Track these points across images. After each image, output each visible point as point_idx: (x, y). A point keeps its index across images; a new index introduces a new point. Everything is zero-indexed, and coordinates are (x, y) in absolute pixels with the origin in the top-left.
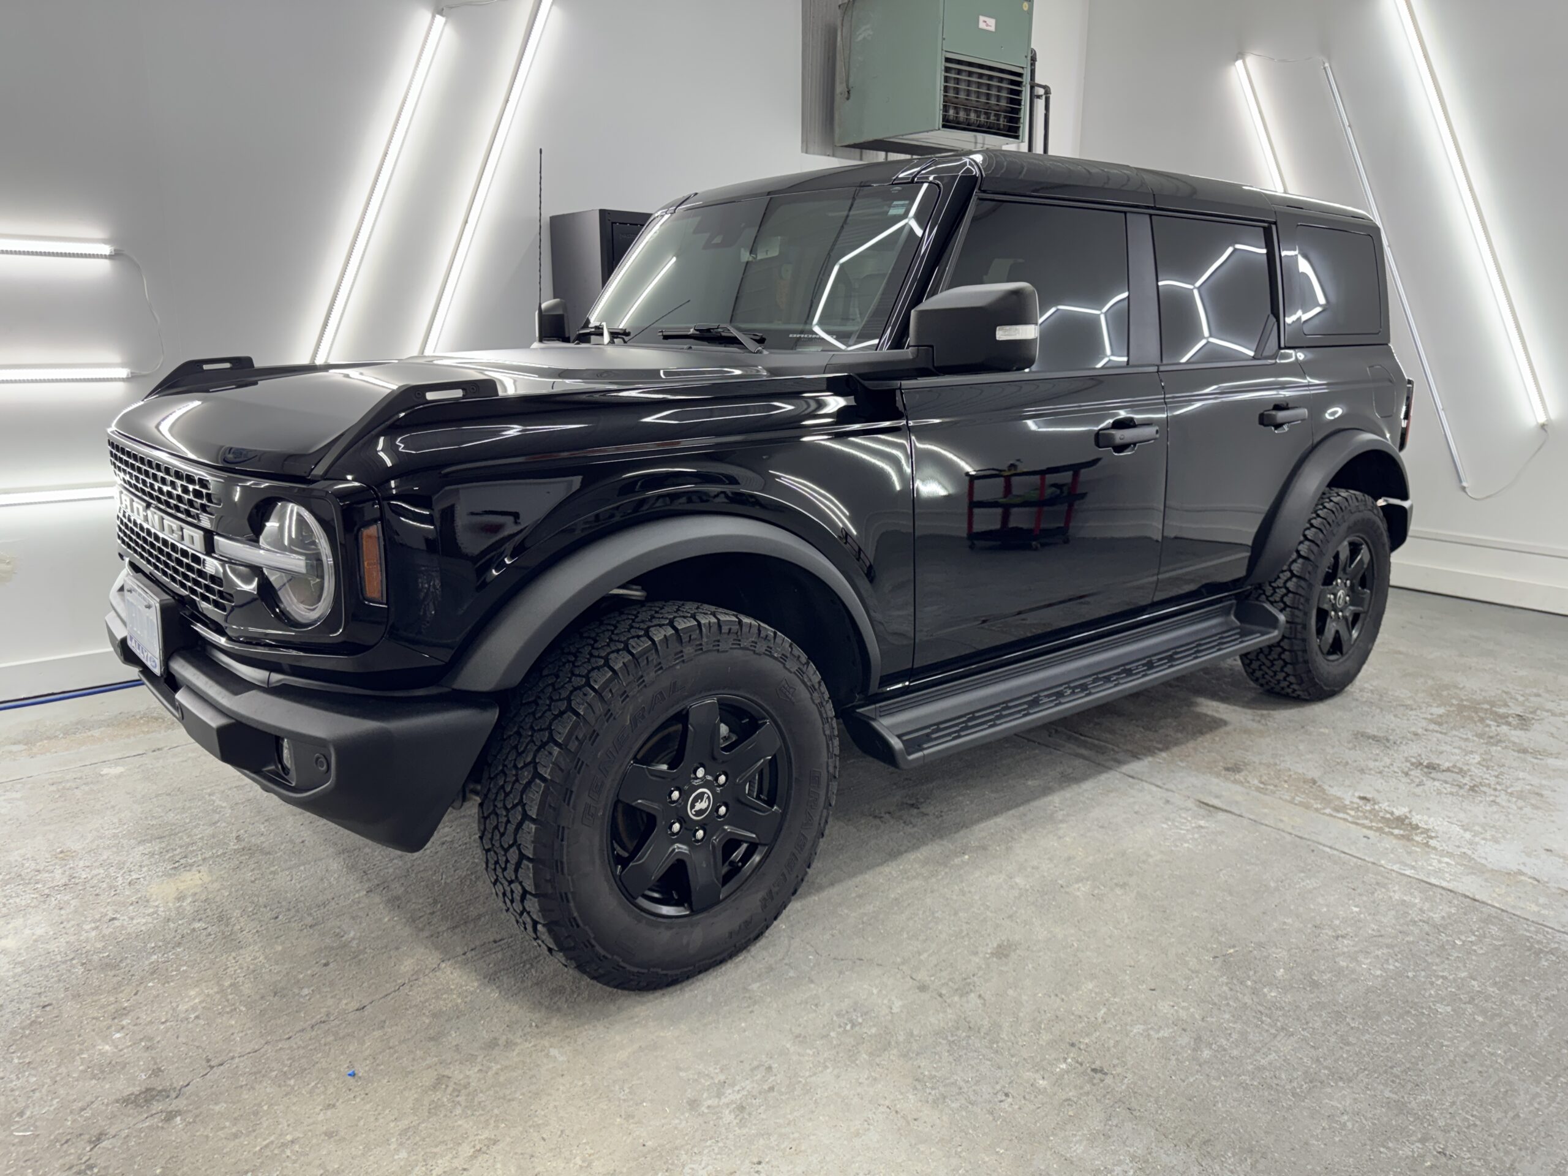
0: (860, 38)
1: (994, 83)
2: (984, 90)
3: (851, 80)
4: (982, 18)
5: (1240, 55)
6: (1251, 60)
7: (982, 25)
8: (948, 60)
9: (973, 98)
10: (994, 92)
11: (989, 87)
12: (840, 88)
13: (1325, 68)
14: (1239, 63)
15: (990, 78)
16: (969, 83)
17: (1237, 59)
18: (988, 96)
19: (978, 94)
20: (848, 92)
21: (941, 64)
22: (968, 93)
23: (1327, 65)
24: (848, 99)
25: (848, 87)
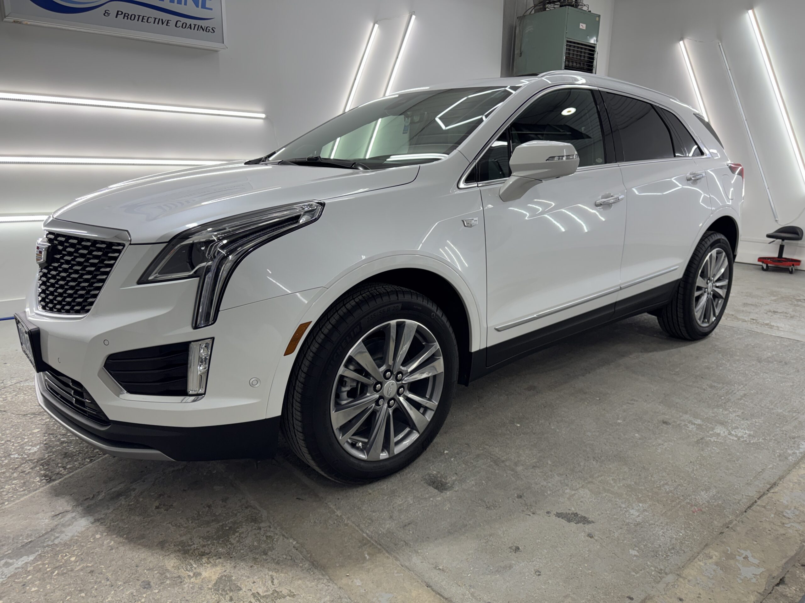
0: (527, 31)
1: (583, 51)
2: (579, 54)
3: (522, 49)
4: (581, 24)
5: (682, 39)
6: (686, 41)
7: (581, 27)
8: (568, 41)
9: (575, 57)
10: (583, 54)
11: (581, 52)
12: (517, 52)
13: (719, 45)
14: (681, 42)
15: (582, 48)
16: (574, 50)
17: (680, 40)
18: (581, 56)
19: (577, 55)
20: (521, 54)
21: (565, 43)
22: (573, 54)
23: (720, 44)
24: (520, 56)
25: (520, 51)
